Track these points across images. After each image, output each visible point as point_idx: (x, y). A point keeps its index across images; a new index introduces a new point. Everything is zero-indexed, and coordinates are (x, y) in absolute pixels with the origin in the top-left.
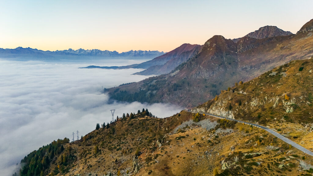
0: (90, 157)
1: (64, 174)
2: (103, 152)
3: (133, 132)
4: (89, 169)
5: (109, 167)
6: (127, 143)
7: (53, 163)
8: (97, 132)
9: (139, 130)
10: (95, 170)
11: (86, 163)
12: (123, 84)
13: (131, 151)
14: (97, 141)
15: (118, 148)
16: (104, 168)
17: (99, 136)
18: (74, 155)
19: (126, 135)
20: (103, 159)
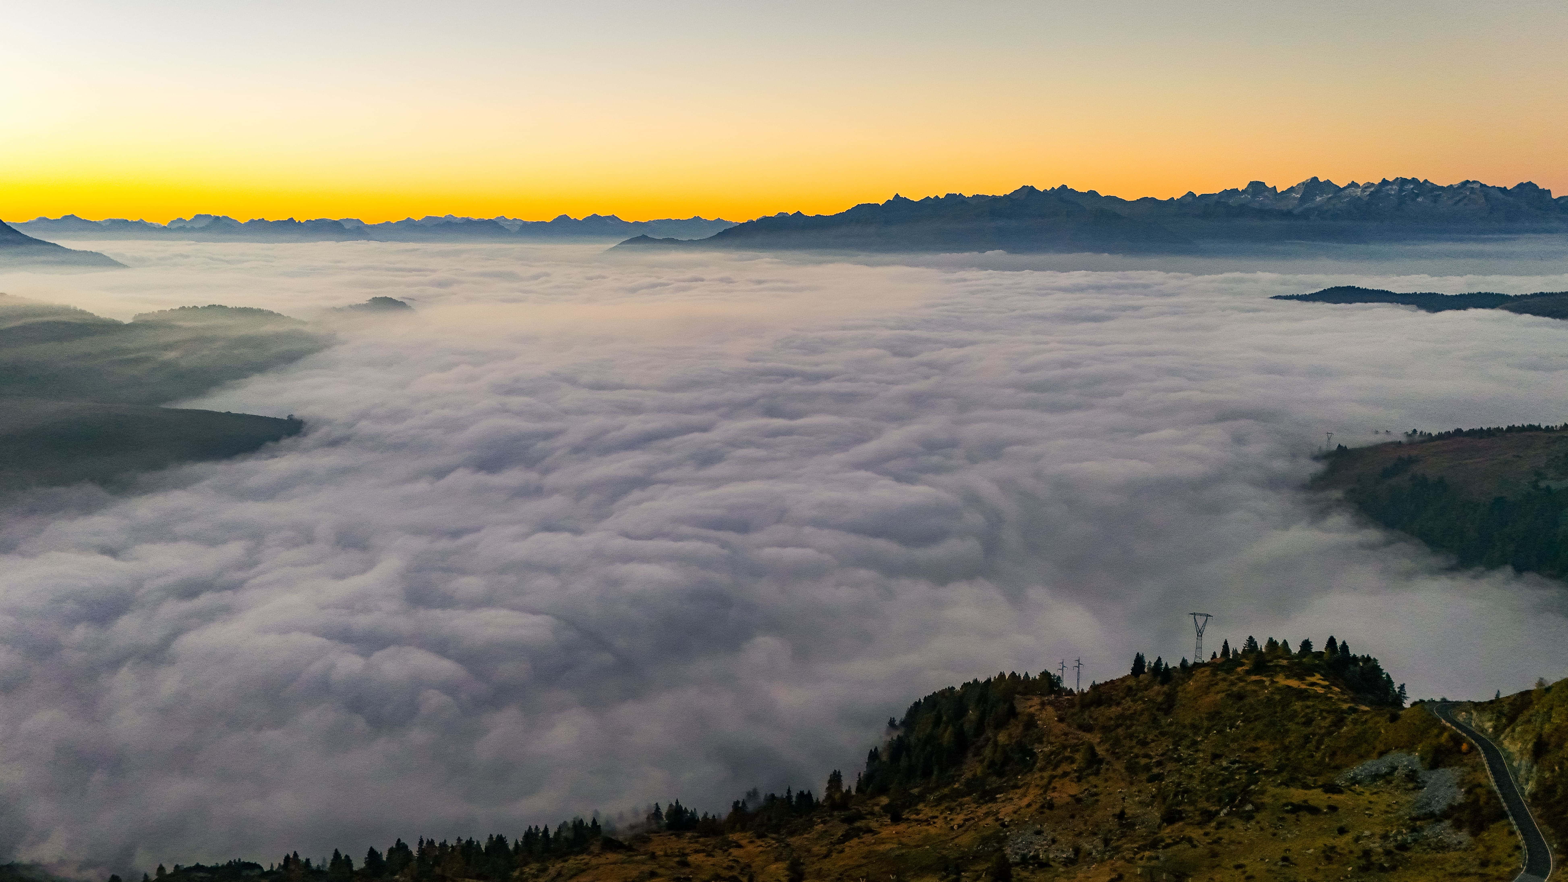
0: (1065, 774)
1: (981, 801)
2: (1108, 769)
3: (1231, 729)
4: (1042, 813)
5: (1096, 830)
6: (1191, 763)
7: (975, 755)
8: (1130, 688)
9: (1252, 729)
10: (1057, 823)
11: (1046, 788)
12: (1459, 432)
13: (1183, 797)
14: (1112, 722)
15: (1156, 771)
16: (1084, 828)
17: (1128, 702)
18: (1032, 750)
19: (1202, 731)
20: (1096, 794)
